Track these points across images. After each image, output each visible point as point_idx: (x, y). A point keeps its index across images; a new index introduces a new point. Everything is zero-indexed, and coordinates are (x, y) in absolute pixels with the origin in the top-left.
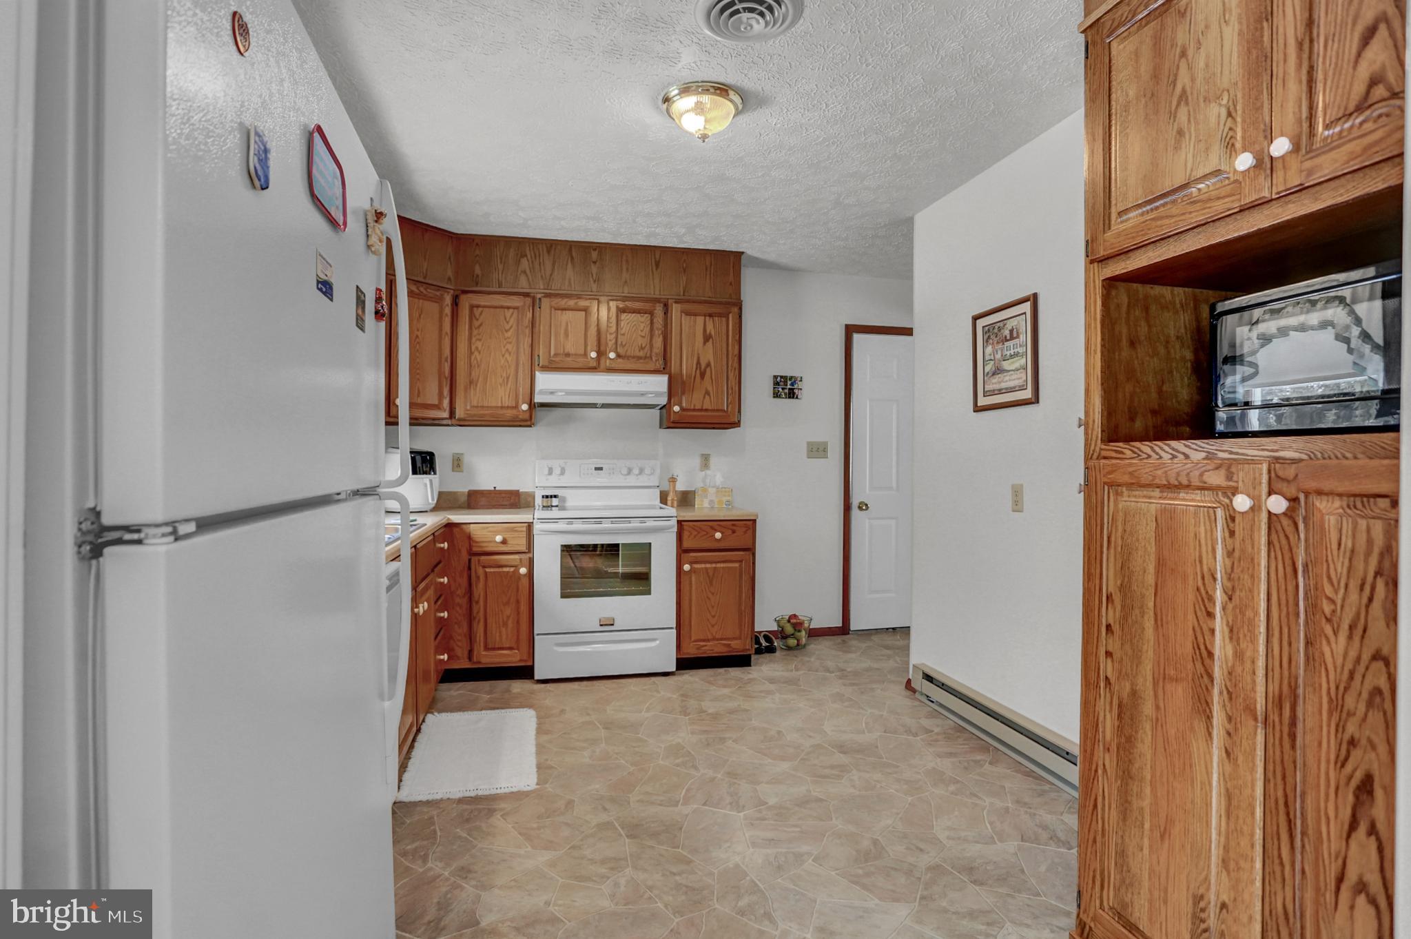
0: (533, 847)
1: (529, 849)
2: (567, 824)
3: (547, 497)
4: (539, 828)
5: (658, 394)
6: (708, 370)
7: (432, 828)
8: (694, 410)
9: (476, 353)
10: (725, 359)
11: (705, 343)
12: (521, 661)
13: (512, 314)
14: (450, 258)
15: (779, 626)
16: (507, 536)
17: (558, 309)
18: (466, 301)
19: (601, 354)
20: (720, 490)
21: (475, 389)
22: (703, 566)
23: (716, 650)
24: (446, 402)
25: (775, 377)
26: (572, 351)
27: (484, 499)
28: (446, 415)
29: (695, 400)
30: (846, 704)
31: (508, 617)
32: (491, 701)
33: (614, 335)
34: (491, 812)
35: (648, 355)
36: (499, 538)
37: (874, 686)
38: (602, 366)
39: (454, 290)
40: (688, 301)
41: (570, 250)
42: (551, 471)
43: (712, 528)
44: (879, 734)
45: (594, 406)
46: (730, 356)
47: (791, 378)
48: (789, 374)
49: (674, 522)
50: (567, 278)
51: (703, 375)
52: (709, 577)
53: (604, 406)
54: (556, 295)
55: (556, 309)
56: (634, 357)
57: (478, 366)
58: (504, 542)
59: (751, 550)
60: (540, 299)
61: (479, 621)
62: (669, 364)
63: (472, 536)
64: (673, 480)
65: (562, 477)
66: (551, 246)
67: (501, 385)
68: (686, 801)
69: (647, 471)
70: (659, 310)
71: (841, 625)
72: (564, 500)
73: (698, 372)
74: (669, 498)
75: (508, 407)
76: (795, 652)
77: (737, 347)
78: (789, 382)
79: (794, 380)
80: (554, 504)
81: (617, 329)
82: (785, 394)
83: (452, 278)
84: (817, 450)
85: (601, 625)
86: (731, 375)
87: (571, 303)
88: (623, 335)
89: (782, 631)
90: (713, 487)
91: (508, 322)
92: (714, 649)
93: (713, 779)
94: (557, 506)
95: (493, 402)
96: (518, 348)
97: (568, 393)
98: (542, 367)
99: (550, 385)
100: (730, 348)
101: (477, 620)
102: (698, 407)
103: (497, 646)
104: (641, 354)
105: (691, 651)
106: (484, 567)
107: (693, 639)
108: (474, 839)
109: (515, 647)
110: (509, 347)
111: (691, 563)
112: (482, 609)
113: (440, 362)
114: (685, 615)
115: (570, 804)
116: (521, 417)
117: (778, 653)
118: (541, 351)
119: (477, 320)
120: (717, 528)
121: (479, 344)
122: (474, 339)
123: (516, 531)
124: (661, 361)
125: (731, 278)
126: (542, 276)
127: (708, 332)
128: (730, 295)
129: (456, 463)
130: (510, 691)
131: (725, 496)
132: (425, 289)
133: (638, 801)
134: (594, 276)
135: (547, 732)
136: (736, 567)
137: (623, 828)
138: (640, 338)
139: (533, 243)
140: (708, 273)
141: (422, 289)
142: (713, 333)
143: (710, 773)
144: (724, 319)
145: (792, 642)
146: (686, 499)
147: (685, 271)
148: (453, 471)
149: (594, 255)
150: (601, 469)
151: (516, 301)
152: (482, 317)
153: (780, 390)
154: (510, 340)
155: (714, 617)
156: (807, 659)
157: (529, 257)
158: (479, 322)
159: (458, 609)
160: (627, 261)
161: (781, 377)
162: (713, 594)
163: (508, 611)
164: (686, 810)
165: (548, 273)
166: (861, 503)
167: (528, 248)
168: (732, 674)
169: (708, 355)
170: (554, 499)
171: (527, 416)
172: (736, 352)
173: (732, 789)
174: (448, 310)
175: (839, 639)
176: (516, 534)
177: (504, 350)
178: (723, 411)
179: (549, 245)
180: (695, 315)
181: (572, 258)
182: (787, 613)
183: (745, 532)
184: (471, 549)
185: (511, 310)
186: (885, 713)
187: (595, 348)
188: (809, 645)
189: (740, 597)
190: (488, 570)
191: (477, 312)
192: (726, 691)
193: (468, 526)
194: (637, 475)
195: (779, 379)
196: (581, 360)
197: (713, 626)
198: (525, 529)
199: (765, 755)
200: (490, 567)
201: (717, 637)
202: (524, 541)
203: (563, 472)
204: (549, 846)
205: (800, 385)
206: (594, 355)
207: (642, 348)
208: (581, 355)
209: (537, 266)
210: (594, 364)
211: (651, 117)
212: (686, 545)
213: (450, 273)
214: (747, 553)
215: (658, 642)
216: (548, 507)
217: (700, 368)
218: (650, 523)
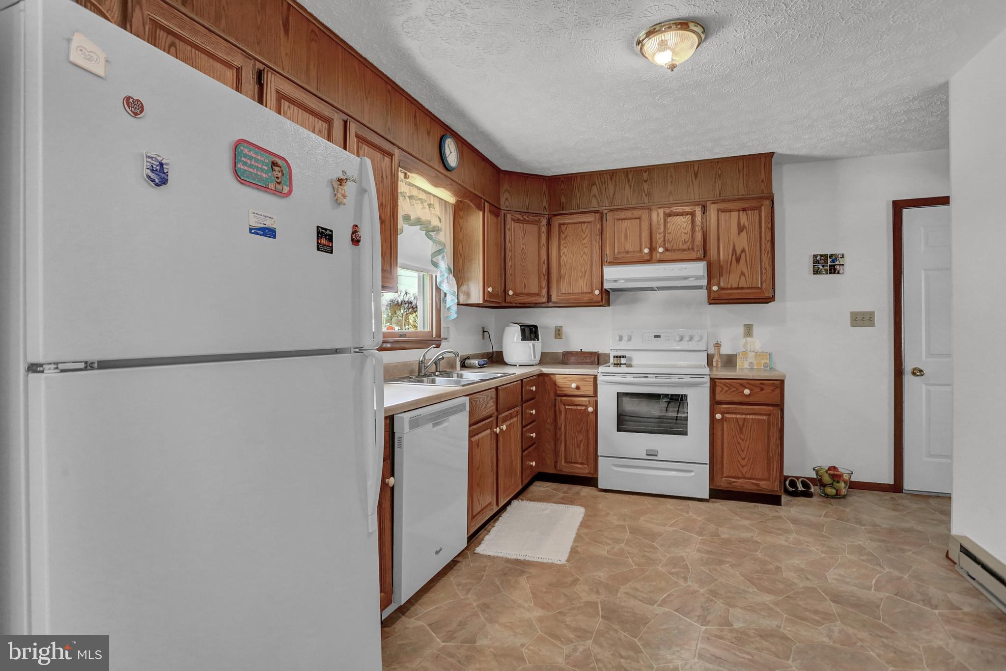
0: (535, 604)
1: (532, 604)
2: (565, 595)
3: (617, 357)
4: (546, 592)
5: (698, 278)
6: (743, 255)
7: (483, 573)
8: (731, 289)
9: (564, 256)
10: (758, 244)
11: (739, 234)
12: (589, 473)
13: (587, 226)
14: (544, 193)
15: (817, 474)
16: (580, 384)
17: (619, 220)
18: (556, 221)
19: (652, 249)
20: (758, 354)
21: (563, 282)
22: (734, 416)
23: (746, 486)
24: (544, 292)
25: (815, 256)
26: (631, 249)
27: (573, 358)
28: (545, 300)
29: (732, 280)
30: (865, 557)
31: (581, 442)
32: (563, 498)
33: (662, 235)
34: (522, 572)
35: (690, 247)
36: (574, 385)
37: (906, 547)
38: (654, 258)
39: (548, 215)
40: (724, 201)
41: (627, 175)
42: (621, 339)
43: (741, 385)
44: (887, 595)
45: (652, 289)
46: (763, 242)
47: (831, 256)
48: (829, 253)
49: (707, 379)
50: (626, 194)
51: (738, 260)
52: (739, 425)
53: (659, 288)
54: (617, 210)
55: (617, 220)
56: (679, 250)
57: (565, 265)
58: (578, 388)
59: (780, 406)
60: (606, 213)
61: (561, 442)
62: (708, 254)
63: (557, 383)
64: (718, 345)
65: (629, 342)
66: (613, 174)
67: (581, 277)
68: (663, 603)
69: (696, 338)
70: (698, 211)
71: (893, 483)
72: (630, 359)
73: (734, 257)
74: (714, 360)
75: (586, 293)
76: (832, 500)
77: (769, 234)
78: (829, 260)
79: (834, 257)
80: (622, 363)
81: (665, 229)
82: (826, 270)
83: (547, 207)
84: (862, 319)
85: (647, 455)
86: (764, 258)
87: (628, 214)
88: (670, 233)
89: (820, 481)
90: (753, 352)
91: (584, 233)
92: (742, 485)
93: (695, 592)
94: (625, 364)
95: (576, 290)
96: (592, 250)
97: (627, 280)
98: (609, 263)
99: (614, 275)
100: (763, 235)
101: (560, 442)
102: (735, 286)
103: (573, 461)
104: (685, 247)
105: (723, 483)
106: (564, 405)
107: (725, 475)
108: (503, 588)
109: (586, 463)
110: (586, 250)
111: (722, 413)
112: (563, 434)
113: (539, 265)
114: (718, 453)
115: (575, 582)
116: (595, 299)
117: (814, 499)
118: (608, 251)
119: (564, 233)
120: (747, 385)
121: (565, 250)
122: (562, 247)
123: (586, 381)
124: (701, 252)
125: (763, 176)
126: (607, 197)
127: (742, 224)
128: (763, 190)
129: (557, 332)
130: (580, 494)
131: (763, 359)
132: (528, 217)
133: (626, 593)
134: (646, 192)
135: (588, 527)
136: (765, 420)
137: (602, 610)
138: (683, 235)
139: (600, 175)
140: (741, 175)
141: (525, 217)
142: (746, 224)
143: (696, 587)
144: (756, 212)
145: (830, 491)
146: (730, 361)
147: (720, 176)
148: (556, 338)
149: (645, 175)
150: (659, 336)
151: (589, 218)
152: (567, 231)
153: (821, 267)
154: (586, 245)
155: (743, 459)
156: (841, 508)
157: (597, 184)
158: (566, 235)
159: (548, 432)
160: (671, 176)
161: (821, 256)
162: (743, 440)
163: (580, 437)
164: (660, 610)
165: (611, 194)
166: (915, 369)
167: (596, 178)
168: (760, 510)
169: (742, 242)
170: (622, 359)
171: (599, 299)
172: (769, 237)
173: (707, 604)
174: (544, 229)
175: (888, 496)
176: (586, 383)
177: (582, 253)
178: (757, 288)
179: (612, 174)
180: (730, 211)
181: (629, 181)
182: (826, 464)
183: (773, 391)
184: (556, 392)
185: (586, 224)
186: (906, 577)
187: (648, 245)
188: (851, 496)
189: (769, 445)
190: (567, 407)
191: (563, 228)
192: (746, 523)
193: (554, 376)
194: (688, 341)
195: (819, 257)
196: (638, 255)
197: (743, 467)
198: (592, 380)
199: (754, 584)
200: (568, 405)
201: (747, 476)
202: (591, 388)
203: (630, 339)
204: (546, 606)
205: (841, 261)
206: (646, 251)
207: (685, 242)
208: (638, 251)
209: (603, 191)
210: (648, 258)
211: (636, 62)
212: (719, 397)
213: (545, 204)
214: (776, 408)
215: (693, 474)
216: (616, 365)
217: (736, 254)
218: (687, 379)
